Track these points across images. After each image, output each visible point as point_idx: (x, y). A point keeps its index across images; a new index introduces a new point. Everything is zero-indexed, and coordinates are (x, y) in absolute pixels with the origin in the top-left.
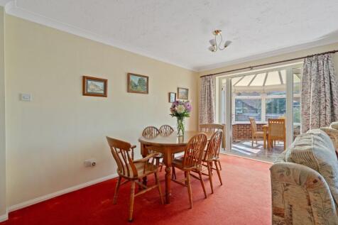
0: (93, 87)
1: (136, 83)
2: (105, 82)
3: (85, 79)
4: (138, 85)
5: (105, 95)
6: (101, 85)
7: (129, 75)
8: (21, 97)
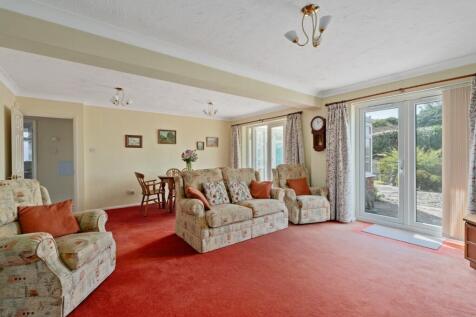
0: (133, 141)
1: (166, 136)
2: (140, 137)
3: (127, 137)
4: (168, 138)
5: (140, 146)
6: (138, 140)
7: (159, 131)
8: (91, 150)
